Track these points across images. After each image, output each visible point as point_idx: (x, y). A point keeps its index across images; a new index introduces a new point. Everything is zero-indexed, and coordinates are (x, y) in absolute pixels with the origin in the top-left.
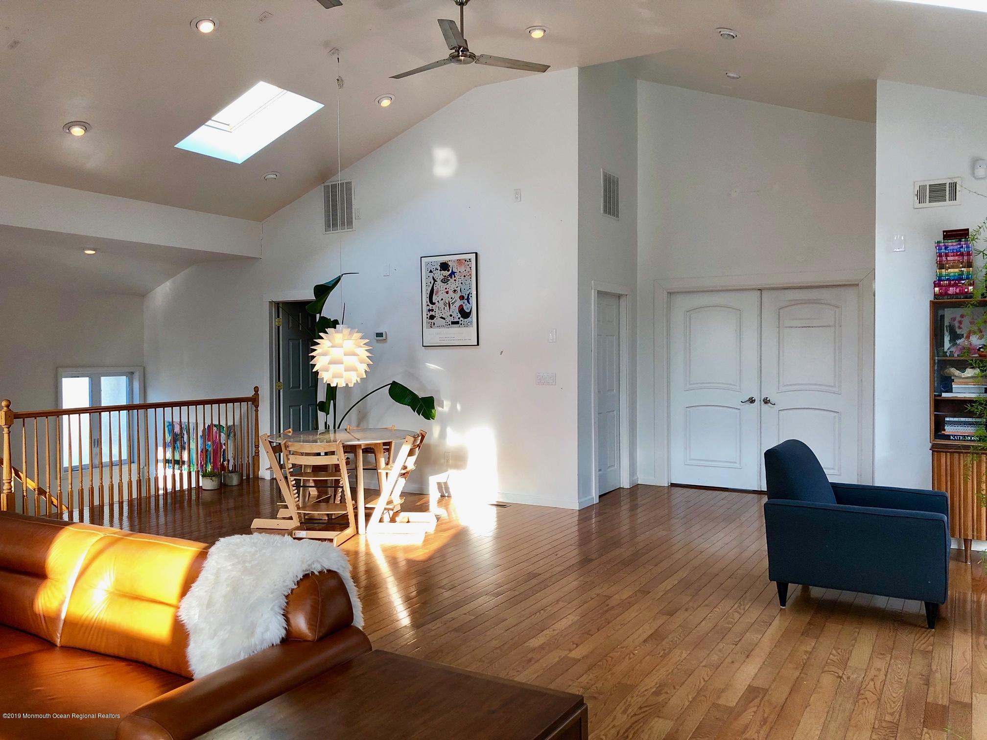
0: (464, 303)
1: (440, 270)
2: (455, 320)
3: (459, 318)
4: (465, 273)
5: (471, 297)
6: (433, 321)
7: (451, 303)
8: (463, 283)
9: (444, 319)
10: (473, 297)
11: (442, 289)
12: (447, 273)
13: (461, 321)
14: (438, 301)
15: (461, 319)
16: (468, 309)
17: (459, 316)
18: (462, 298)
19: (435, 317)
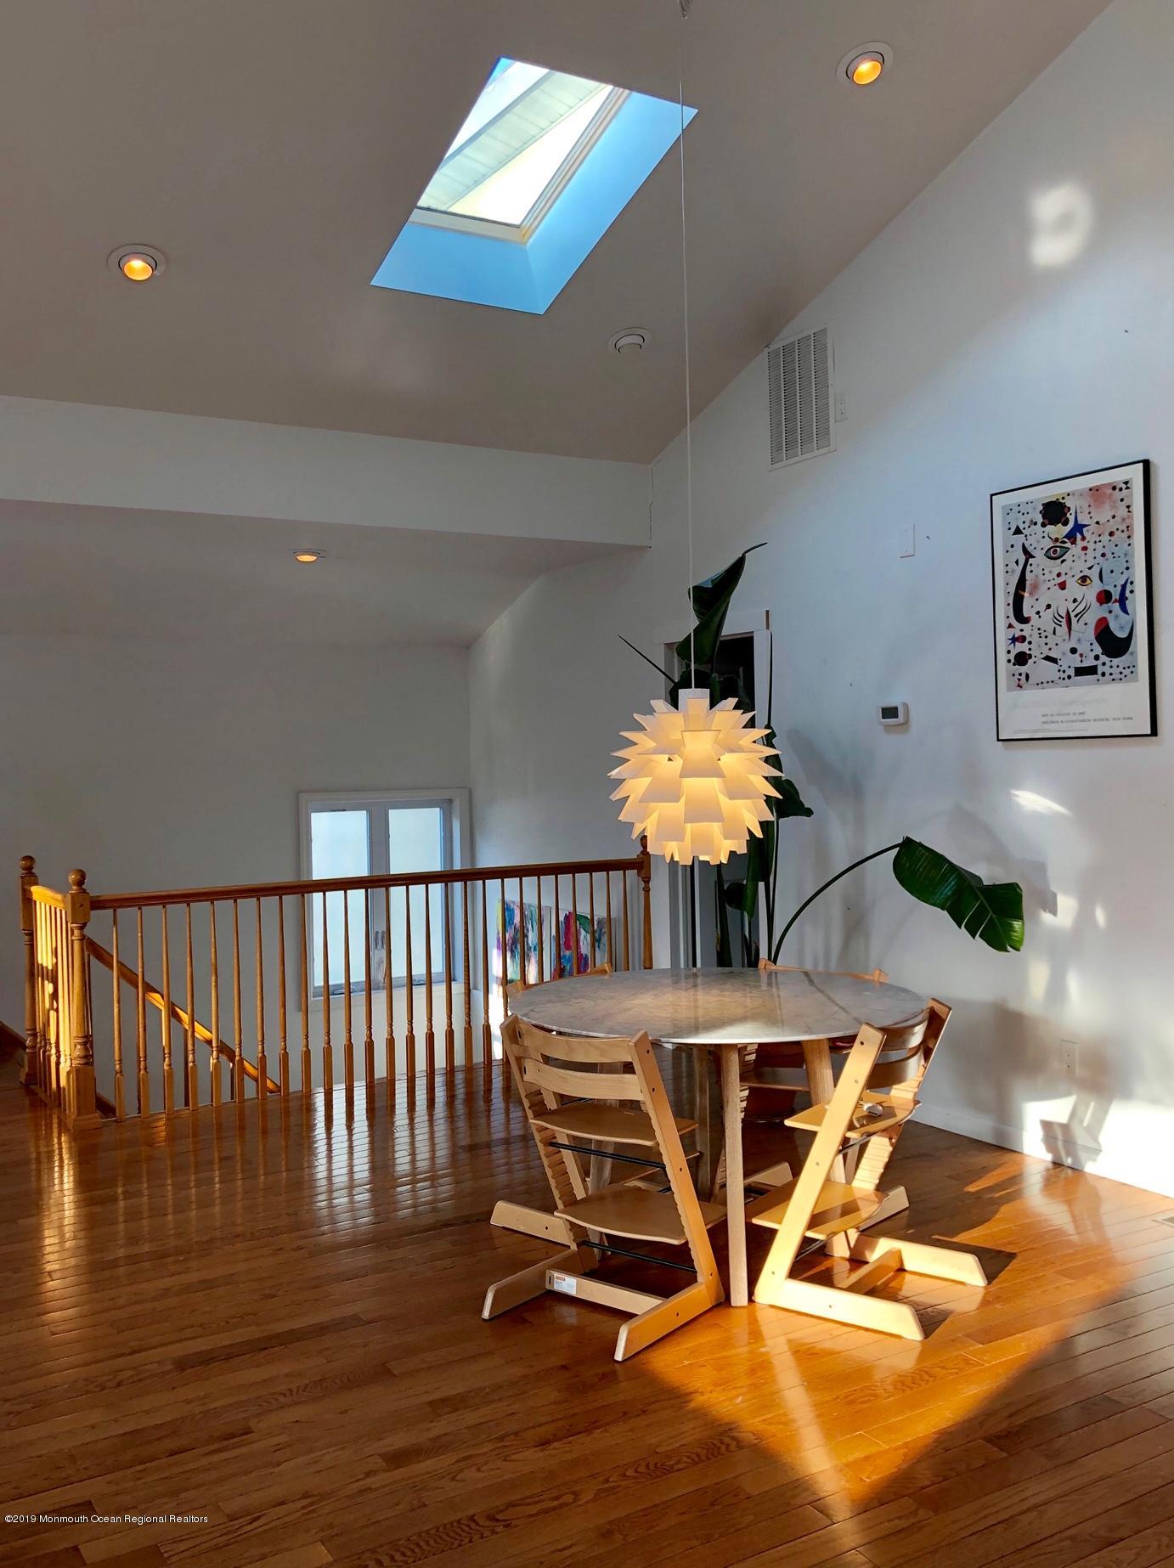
0: (1110, 612)
1: (1043, 525)
2: (1087, 663)
3: (1097, 657)
4: (1112, 526)
5: (1132, 592)
6: (1023, 669)
7: (1072, 615)
8: (1109, 555)
9: (1054, 661)
10: (1136, 592)
11: (1047, 577)
12: (1060, 531)
13: (1104, 664)
14: (1038, 613)
15: (1104, 658)
16: (1122, 628)
17: (1098, 650)
18: (1104, 597)
19: (1030, 656)
